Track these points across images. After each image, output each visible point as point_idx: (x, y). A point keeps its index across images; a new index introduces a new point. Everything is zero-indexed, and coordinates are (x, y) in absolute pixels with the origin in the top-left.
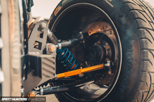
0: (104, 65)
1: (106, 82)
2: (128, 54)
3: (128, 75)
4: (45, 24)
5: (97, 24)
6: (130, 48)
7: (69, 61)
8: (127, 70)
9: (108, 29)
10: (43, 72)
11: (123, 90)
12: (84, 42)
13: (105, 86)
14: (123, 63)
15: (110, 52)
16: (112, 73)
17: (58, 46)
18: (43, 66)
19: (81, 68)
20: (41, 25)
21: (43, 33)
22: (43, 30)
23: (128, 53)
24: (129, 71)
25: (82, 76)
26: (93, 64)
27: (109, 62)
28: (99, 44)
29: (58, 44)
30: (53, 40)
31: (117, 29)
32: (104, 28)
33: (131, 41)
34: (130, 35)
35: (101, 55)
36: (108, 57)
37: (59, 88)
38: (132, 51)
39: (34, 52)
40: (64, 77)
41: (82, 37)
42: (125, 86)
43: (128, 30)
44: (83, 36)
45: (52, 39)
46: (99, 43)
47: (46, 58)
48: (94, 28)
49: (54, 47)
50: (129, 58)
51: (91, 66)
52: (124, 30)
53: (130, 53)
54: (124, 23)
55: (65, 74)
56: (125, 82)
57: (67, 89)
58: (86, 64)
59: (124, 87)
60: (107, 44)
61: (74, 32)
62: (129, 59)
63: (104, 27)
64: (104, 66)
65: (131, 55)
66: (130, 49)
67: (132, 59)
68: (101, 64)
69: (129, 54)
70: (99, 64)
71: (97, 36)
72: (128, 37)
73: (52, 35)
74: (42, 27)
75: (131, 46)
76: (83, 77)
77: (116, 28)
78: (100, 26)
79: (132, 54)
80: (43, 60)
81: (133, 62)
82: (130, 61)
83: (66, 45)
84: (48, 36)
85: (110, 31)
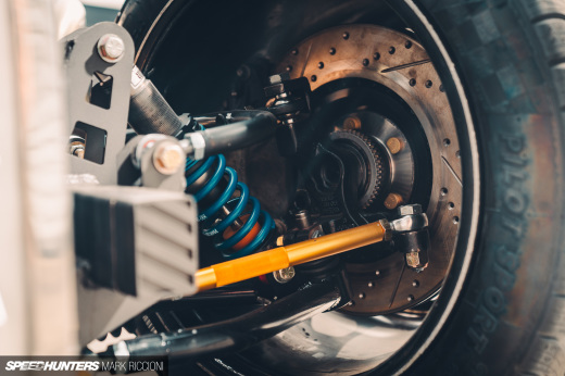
0: (388, 227)
1: (392, 301)
2: (507, 179)
3: (506, 268)
4: (120, 41)
5: (346, 38)
6: (516, 149)
7: (228, 212)
8: (503, 248)
9: (396, 60)
10: (143, 268)
11: (483, 337)
12: (290, 121)
13: (380, 318)
14: (486, 218)
15: (408, 163)
16: (422, 264)
17: (191, 144)
18: (142, 242)
19: (280, 241)
20: (103, 47)
21: (109, 84)
22: (108, 71)
23: (508, 173)
24: (510, 254)
25: (286, 277)
26: (332, 223)
27: (408, 210)
28: (357, 130)
29: (189, 138)
30: (155, 117)
31: (457, 68)
32: (382, 58)
33: (519, 120)
34: (515, 94)
35: (368, 181)
36: (397, 187)
37: (195, 336)
38: (525, 163)
39: (87, 176)
40: (215, 284)
41: (281, 99)
42: (493, 317)
43: (505, 70)
44: (284, 95)
45: (150, 110)
46: (357, 124)
47: (154, 208)
48: (334, 57)
49: (174, 152)
50: (511, 193)
51: (327, 232)
52: (491, 71)
53: (518, 174)
54: (490, 39)
55: (217, 273)
56: (495, 299)
57: (229, 342)
58: (299, 223)
59: (489, 324)
60: (389, 126)
61: (239, 73)
62: (514, 200)
63: (380, 51)
64: (389, 231)
65: (519, 179)
66: (517, 153)
67: (526, 199)
68: (373, 220)
69: (514, 178)
70: (361, 223)
71: (342, 94)
72: (506, 102)
73: (149, 92)
74: (105, 54)
75: (521, 142)
76: (290, 282)
77: (453, 60)
78: (360, 46)
79: (526, 177)
80: (141, 217)
81: (529, 211)
82: (518, 209)
83: (224, 142)
84: (132, 100)
85: (407, 70)
